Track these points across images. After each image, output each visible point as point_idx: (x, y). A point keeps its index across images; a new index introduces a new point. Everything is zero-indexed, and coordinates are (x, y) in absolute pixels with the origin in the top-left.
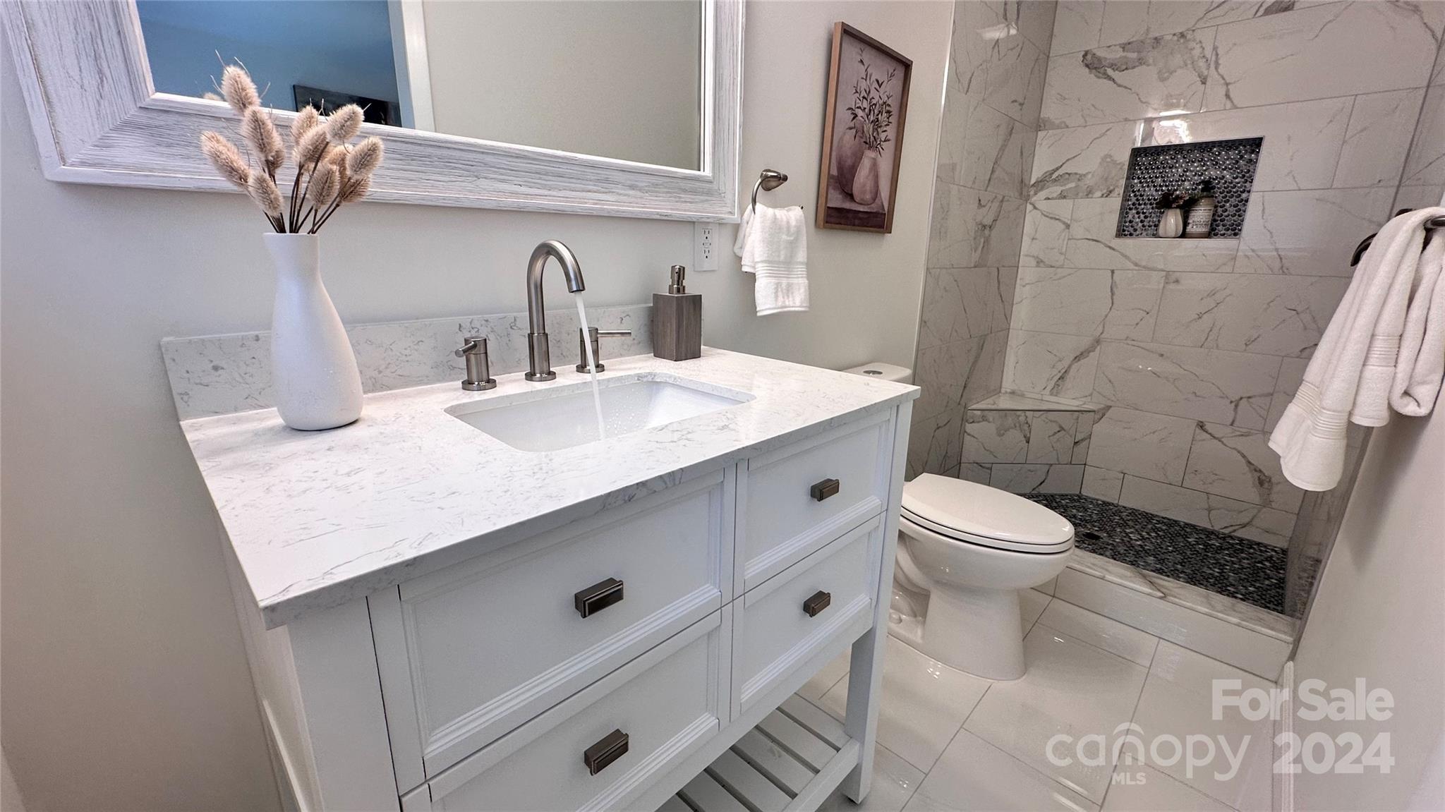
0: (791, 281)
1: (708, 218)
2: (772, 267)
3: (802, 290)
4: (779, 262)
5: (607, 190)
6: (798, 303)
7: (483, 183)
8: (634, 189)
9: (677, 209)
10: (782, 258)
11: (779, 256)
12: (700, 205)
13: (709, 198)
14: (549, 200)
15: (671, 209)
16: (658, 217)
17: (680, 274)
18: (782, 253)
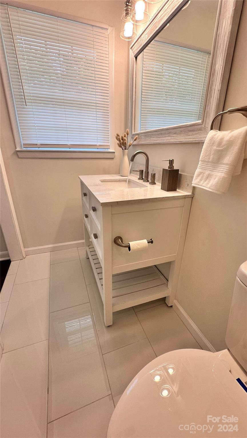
0: (212, 173)
1: (195, 141)
2: (203, 164)
3: (217, 179)
4: (208, 162)
5: (169, 136)
6: (209, 186)
7: (152, 139)
8: (175, 134)
9: (186, 139)
10: (210, 160)
11: (209, 158)
12: (195, 136)
13: (200, 132)
14: (159, 141)
15: (184, 139)
16: (178, 142)
17: (171, 162)
18: (211, 157)
